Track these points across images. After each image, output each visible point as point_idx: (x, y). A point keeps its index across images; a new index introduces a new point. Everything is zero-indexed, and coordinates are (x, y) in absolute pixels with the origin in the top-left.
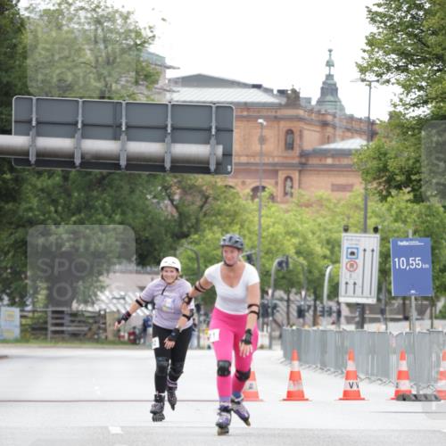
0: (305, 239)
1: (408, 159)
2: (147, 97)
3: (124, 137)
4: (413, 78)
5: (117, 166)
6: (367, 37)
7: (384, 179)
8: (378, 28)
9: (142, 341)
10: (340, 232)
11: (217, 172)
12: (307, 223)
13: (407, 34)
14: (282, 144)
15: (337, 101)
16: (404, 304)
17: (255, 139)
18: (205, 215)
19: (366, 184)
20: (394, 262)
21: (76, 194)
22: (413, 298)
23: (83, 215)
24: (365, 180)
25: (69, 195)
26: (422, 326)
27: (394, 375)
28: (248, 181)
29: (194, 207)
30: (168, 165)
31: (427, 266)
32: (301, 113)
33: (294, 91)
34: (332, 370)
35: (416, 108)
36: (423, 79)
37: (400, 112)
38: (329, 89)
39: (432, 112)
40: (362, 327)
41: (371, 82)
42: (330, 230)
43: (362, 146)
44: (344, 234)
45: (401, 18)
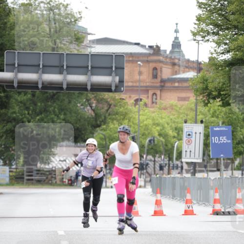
0: (164, 128)
1: (219, 83)
2: (78, 50)
3: (65, 72)
4: (221, 39)
5: (62, 88)
6: (196, 16)
7: (206, 94)
8: (203, 11)
9: (75, 184)
10: (182, 123)
11: (116, 91)
12: (165, 118)
13: (218, 14)
14: (151, 75)
15: (180, 52)
16: (217, 162)
17: (136, 73)
18: (109, 115)
19: (196, 97)
20: (212, 139)
21: (39, 104)
22: (222, 159)
23: (43, 115)
24: (196, 95)
25: (36, 105)
26: (227, 174)
27: (212, 201)
28: (133, 96)
29: (104, 110)
30: (89, 88)
31: (230, 141)
32: (161, 58)
33: (157, 46)
34: (179, 199)
35: (223, 55)
36: (227, 39)
37: (215, 57)
38: (176, 45)
39: (232, 57)
40: (195, 175)
41: (199, 41)
42: (177, 122)
43: (194, 76)
44: (184, 124)
45: (215, 6)
